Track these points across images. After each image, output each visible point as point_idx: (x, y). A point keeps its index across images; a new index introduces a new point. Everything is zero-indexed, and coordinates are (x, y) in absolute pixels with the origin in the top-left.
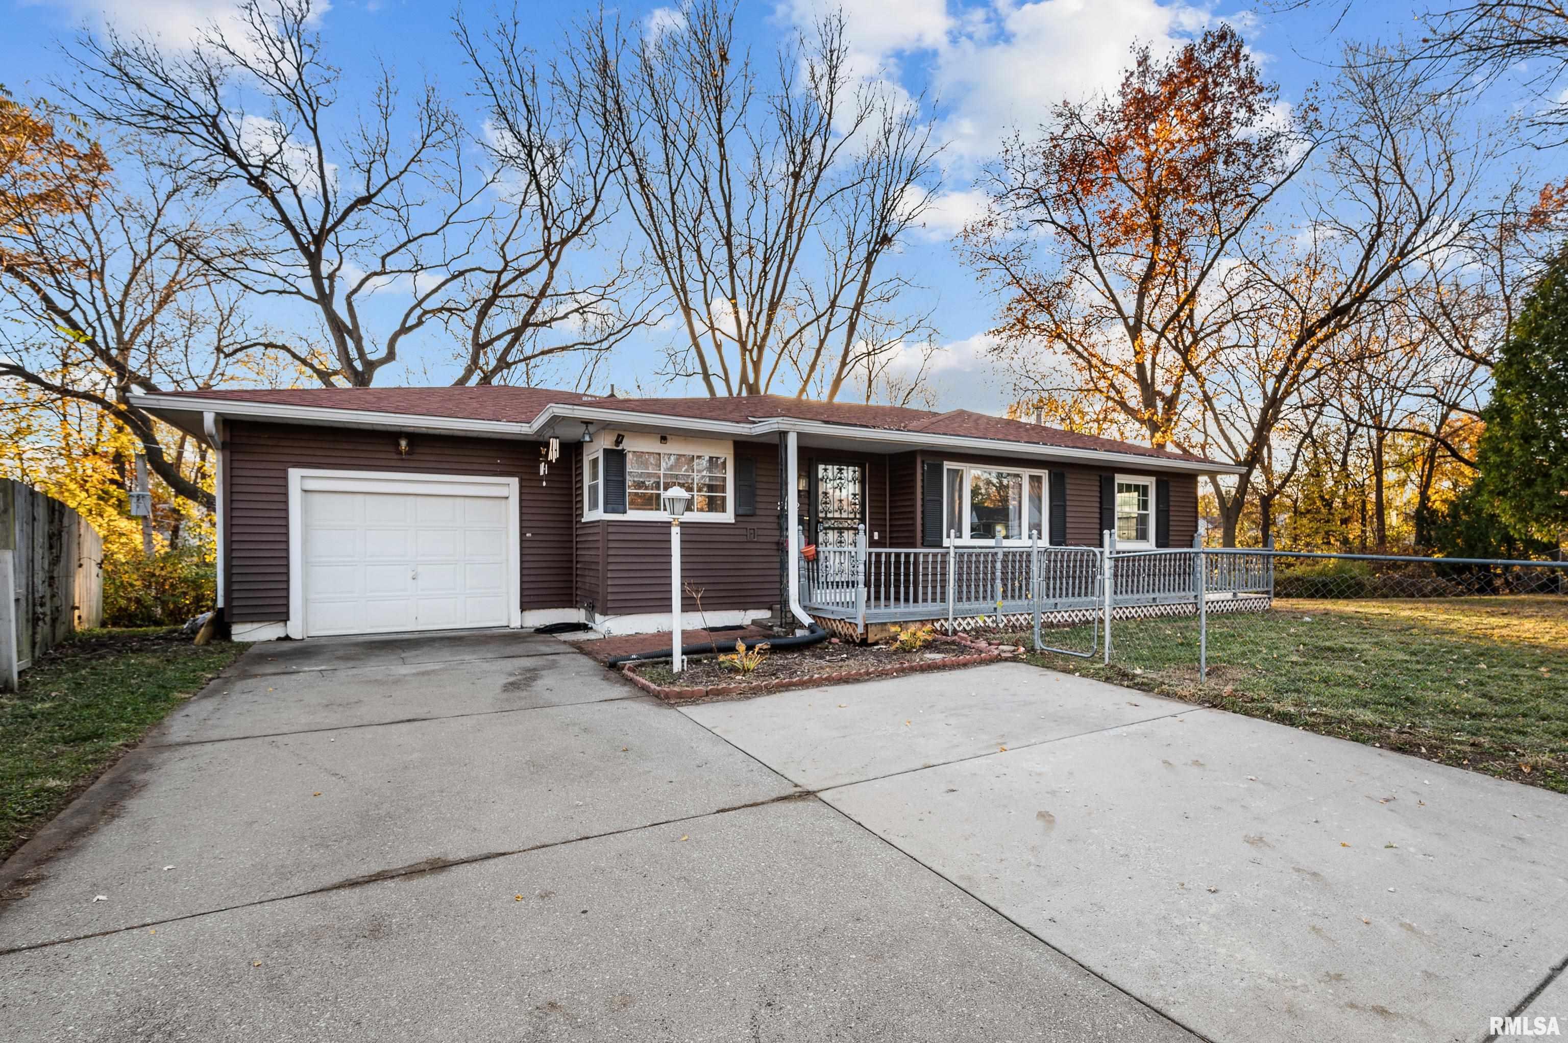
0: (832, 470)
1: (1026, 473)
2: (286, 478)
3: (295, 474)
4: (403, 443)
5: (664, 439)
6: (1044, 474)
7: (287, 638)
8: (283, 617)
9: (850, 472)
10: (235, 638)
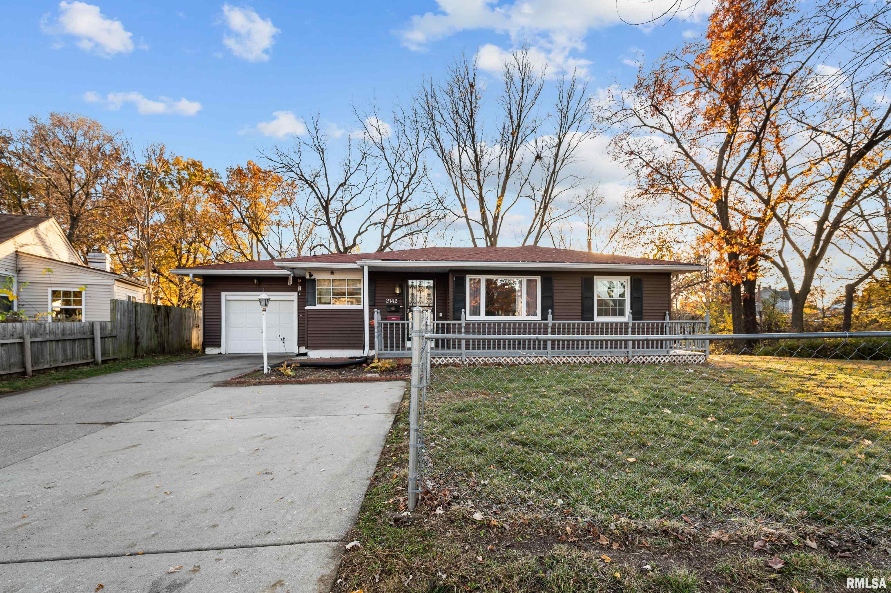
0: (416, 283)
1: (525, 279)
2: (220, 296)
3: (223, 294)
4: (256, 281)
5: (332, 273)
6: (538, 278)
7: (220, 353)
8: (219, 345)
9: (425, 283)
10: (206, 353)
